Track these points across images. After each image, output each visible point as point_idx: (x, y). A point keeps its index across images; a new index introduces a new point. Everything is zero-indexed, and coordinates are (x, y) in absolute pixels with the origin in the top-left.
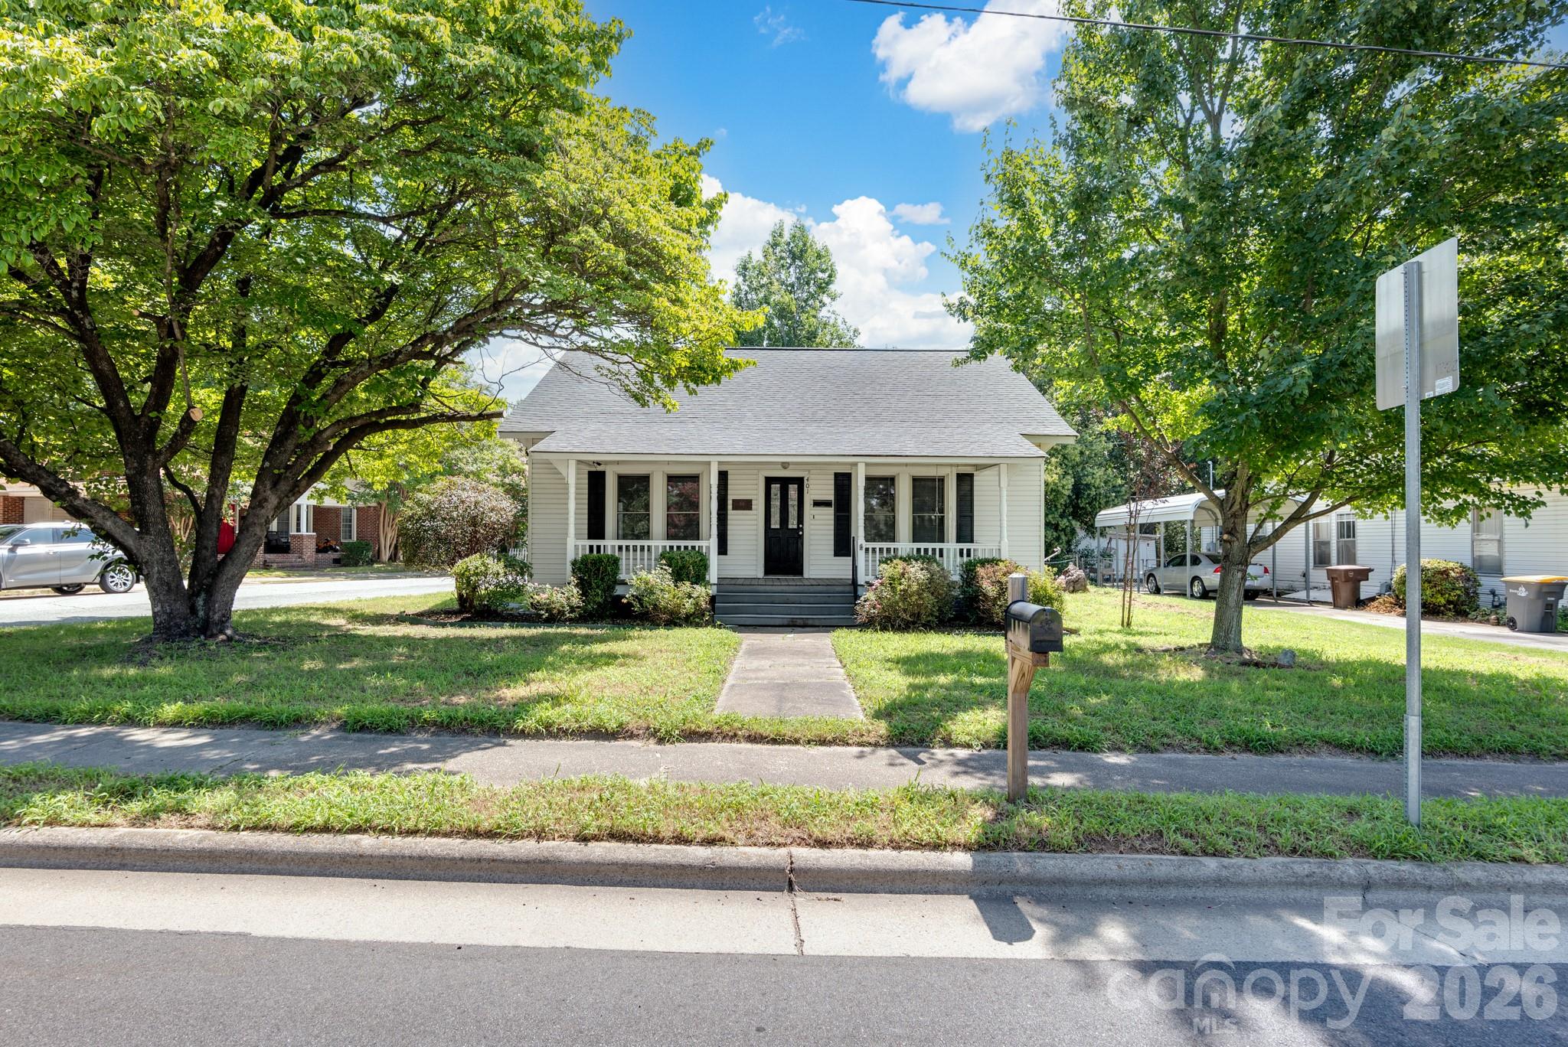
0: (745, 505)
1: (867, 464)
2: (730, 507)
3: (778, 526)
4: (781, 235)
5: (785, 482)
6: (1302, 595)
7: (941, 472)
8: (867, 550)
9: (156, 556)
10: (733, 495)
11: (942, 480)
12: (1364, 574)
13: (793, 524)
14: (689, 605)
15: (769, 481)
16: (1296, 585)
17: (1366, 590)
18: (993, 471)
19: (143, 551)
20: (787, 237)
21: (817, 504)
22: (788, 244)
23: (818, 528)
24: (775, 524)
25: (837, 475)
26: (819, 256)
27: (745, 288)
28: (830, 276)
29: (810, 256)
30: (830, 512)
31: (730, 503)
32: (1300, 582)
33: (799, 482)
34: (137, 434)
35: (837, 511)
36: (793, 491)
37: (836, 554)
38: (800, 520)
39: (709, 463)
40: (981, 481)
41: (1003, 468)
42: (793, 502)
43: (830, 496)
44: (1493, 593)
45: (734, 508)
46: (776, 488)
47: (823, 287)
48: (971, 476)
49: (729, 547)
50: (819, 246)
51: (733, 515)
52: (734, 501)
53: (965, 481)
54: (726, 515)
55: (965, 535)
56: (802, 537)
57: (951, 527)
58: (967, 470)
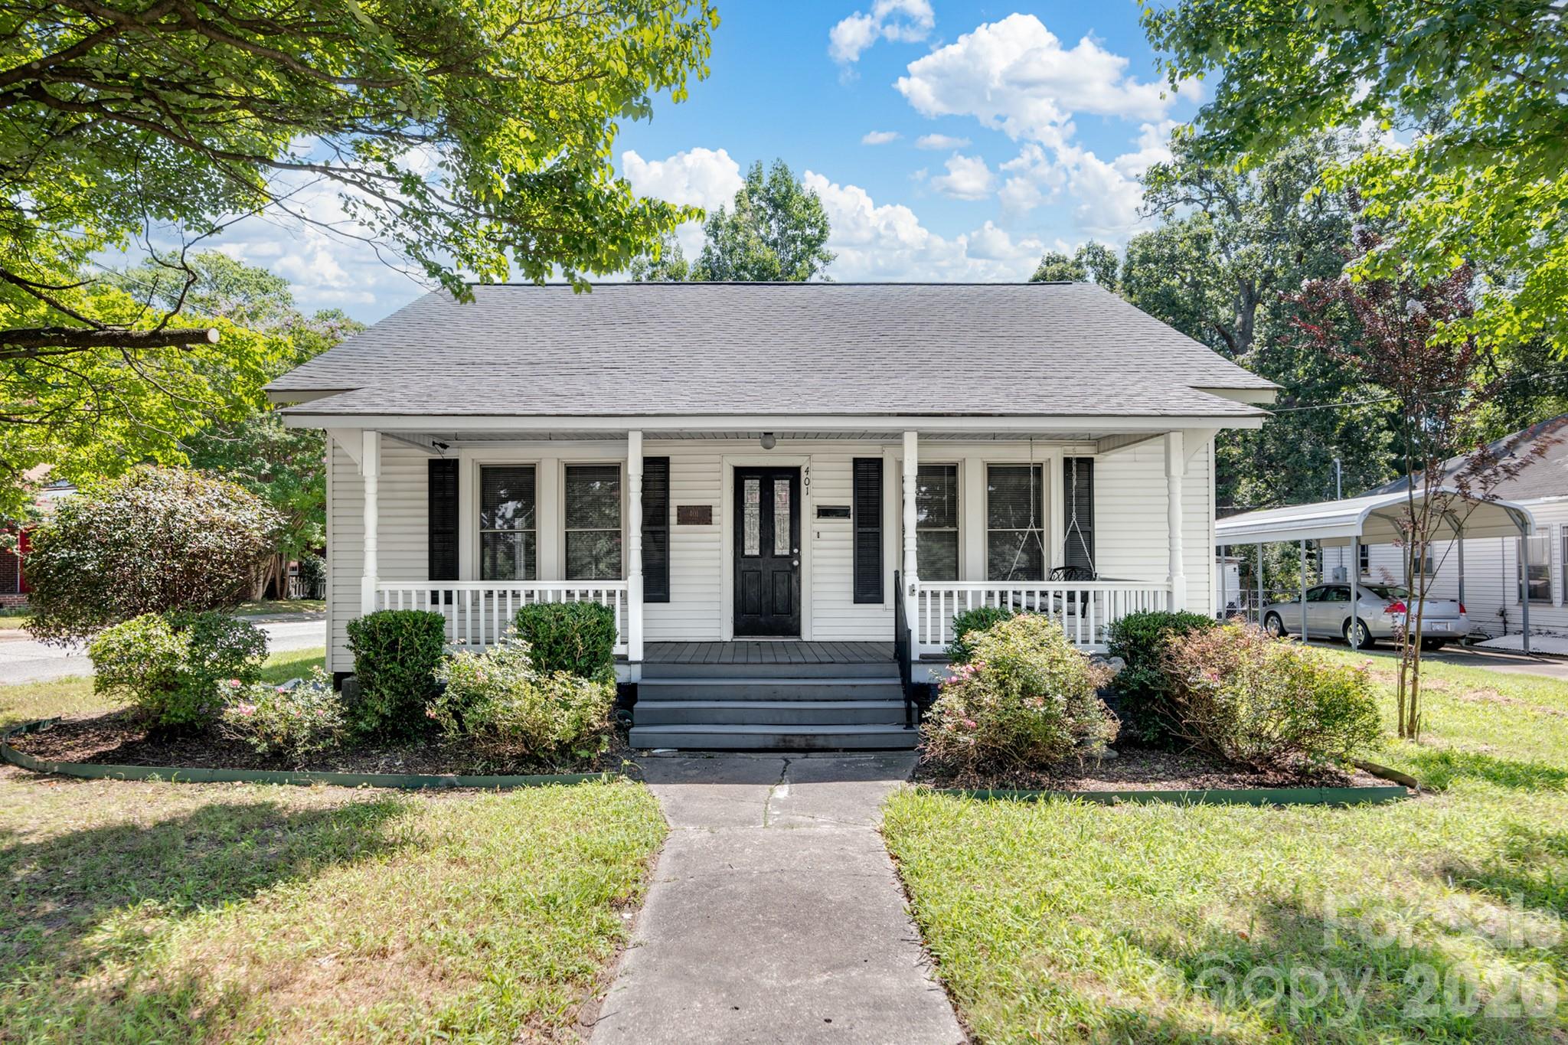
0: (700, 515)
2: (673, 518)
3: (756, 552)
4: (759, 179)
5: (767, 476)
6: (1515, 642)
7: (1036, 456)
8: (923, 594)
10: (678, 498)
11: (1038, 470)
13: (781, 548)
14: (563, 726)
15: (741, 474)
16: (1487, 628)
18: (1155, 447)
20: (766, 182)
21: (824, 512)
22: (768, 191)
23: (826, 554)
24: (752, 548)
25: (857, 462)
26: (807, 206)
27: (717, 252)
28: (822, 231)
29: (796, 208)
30: (847, 525)
31: (673, 512)
32: (1494, 624)
33: (793, 475)
35: (858, 524)
36: (781, 489)
37: (858, 601)
38: (795, 540)
39: (626, 434)
40: (1109, 470)
41: (1176, 439)
42: (782, 510)
43: (847, 500)
45: (681, 521)
46: (752, 486)
47: (813, 245)
48: (1087, 464)
49: (672, 589)
50: (806, 194)
51: (679, 534)
52: (680, 508)
53: (1079, 472)
54: (666, 533)
55: (1079, 567)
56: (797, 570)
57: (1055, 554)
58: (1084, 451)
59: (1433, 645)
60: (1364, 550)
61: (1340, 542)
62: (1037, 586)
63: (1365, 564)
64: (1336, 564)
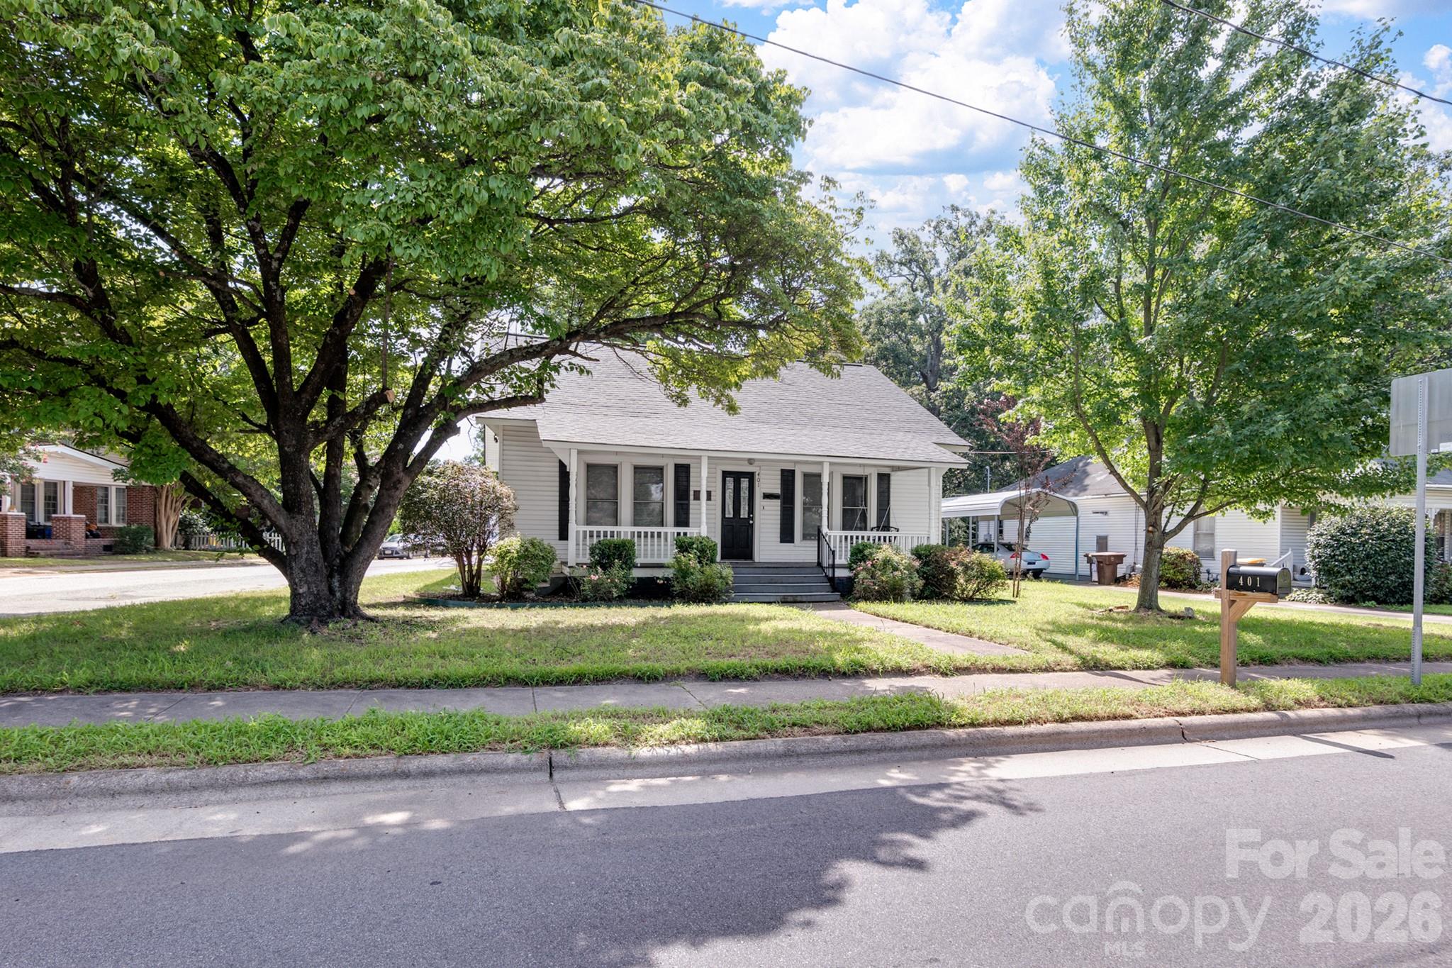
1: (831, 464)
2: (692, 497)
3: (732, 515)
5: (737, 476)
7: (866, 472)
9: (306, 537)
10: (694, 486)
11: (866, 477)
12: (1120, 559)
13: (744, 513)
15: (725, 474)
17: (1121, 570)
18: (905, 471)
19: (294, 530)
21: (767, 496)
23: (767, 518)
24: (730, 513)
25: (783, 471)
30: (777, 503)
31: (692, 493)
33: (751, 476)
34: (297, 410)
35: (783, 504)
36: (745, 483)
37: (782, 541)
38: (751, 511)
39: (700, 458)
40: (896, 479)
41: (933, 470)
42: (744, 494)
43: (778, 491)
44: (1208, 572)
45: (695, 499)
46: (730, 483)
48: (888, 476)
51: (694, 505)
52: (695, 491)
53: (884, 479)
54: (688, 505)
55: (884, 525)
56: (752, 525)
57: (873, 520)
58: (886, 471)
59: (1025, 575)
60: (1001, 524)
61: (988, 518)
62: (866, 534)
63: (1001, 532)
64: (986, 532)
